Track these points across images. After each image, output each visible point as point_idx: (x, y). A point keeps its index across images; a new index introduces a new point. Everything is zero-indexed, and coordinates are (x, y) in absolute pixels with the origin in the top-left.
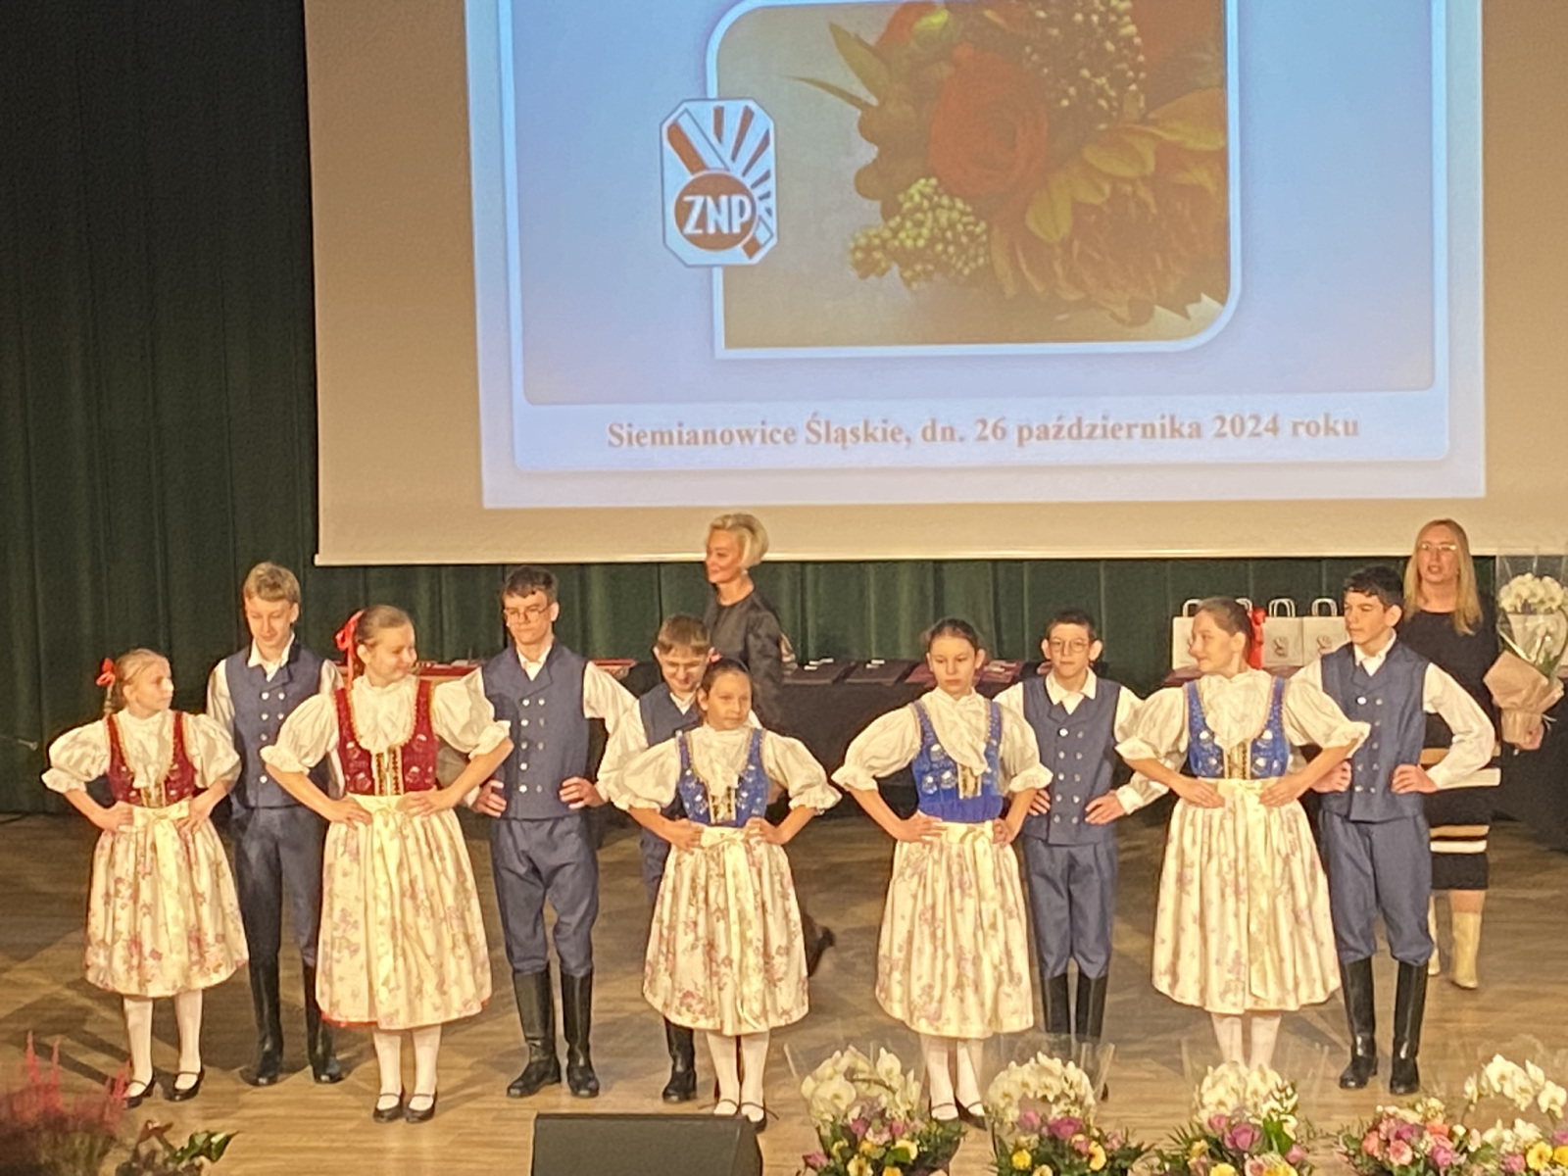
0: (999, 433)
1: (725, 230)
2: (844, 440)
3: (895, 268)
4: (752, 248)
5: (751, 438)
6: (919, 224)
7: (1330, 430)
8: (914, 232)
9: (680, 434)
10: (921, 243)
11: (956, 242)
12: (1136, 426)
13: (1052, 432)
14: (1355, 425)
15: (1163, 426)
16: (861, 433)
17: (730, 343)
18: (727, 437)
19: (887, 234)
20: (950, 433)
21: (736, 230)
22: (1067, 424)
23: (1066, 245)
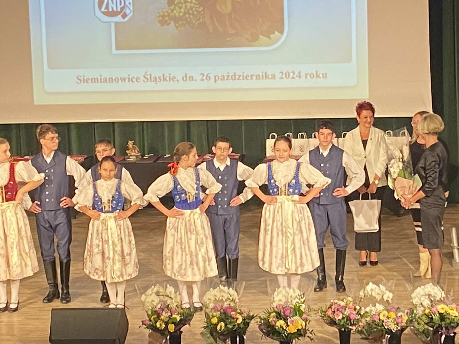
0: (208, 78)
1: (115, 10)
2: (156, 81)
3: (173, 23)
4: (124, 16)
5: (125, 81)
6: (180, 8)
7: (318, 76)
8: (179, 11)
9: (101, 79)
10: (181, 14)
11: (193, 14)
12: (254, 75)
13: (226, 78)
14: (326, 74)
15: (262, 75)
16: (162, 79)
17: (117, 48)
18: (117, 80)
19: (170, 11)
20: (191, 78)
21: (119, 10)
22: (231, 75)
23: (230, 15)
